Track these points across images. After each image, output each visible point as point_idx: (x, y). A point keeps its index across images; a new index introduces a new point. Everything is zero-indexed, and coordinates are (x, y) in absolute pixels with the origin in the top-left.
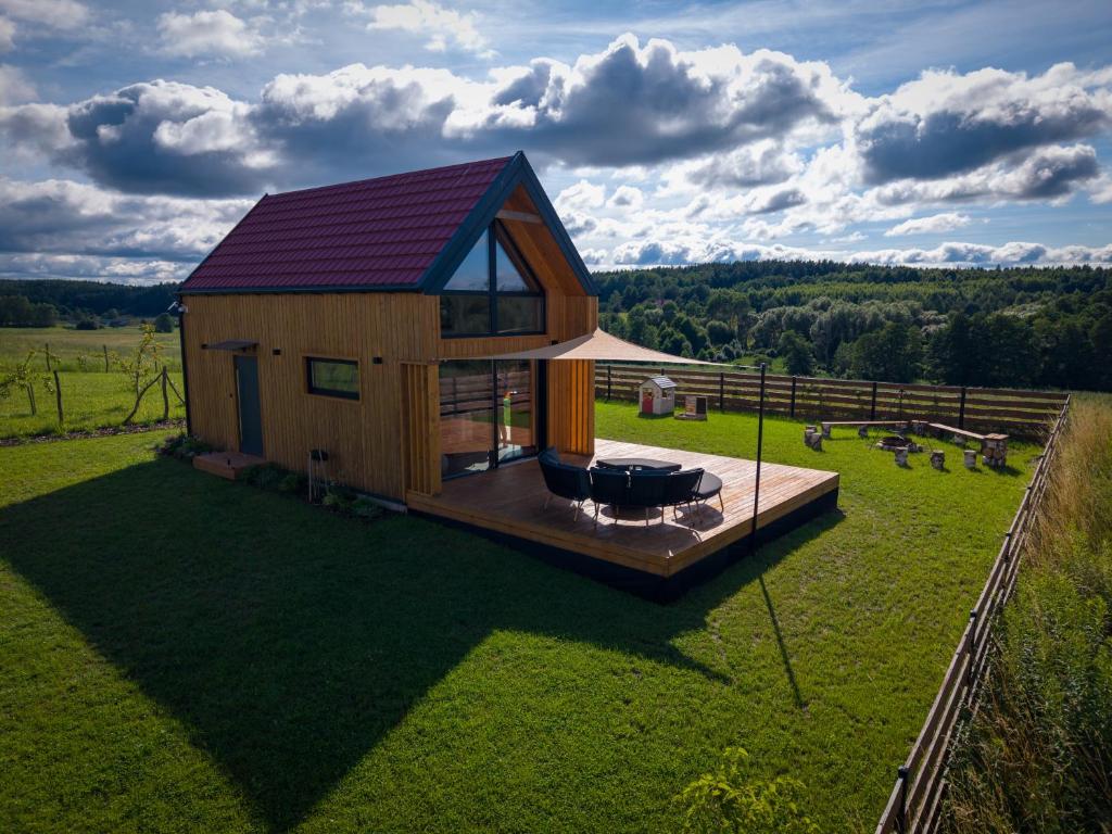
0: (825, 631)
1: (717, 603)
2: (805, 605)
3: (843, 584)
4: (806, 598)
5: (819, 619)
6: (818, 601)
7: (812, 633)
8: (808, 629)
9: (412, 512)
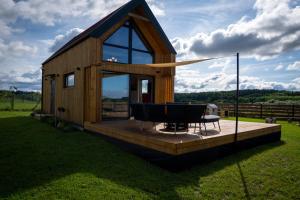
0: (277, 195)
1: (207, 174)
2: (263, 178)
3: (287, 169)
4: (264, 175)
5: (273, 187)
6: (271, 177)
7: (267, 195)
8: (263, 192)
9: (85, 130)
